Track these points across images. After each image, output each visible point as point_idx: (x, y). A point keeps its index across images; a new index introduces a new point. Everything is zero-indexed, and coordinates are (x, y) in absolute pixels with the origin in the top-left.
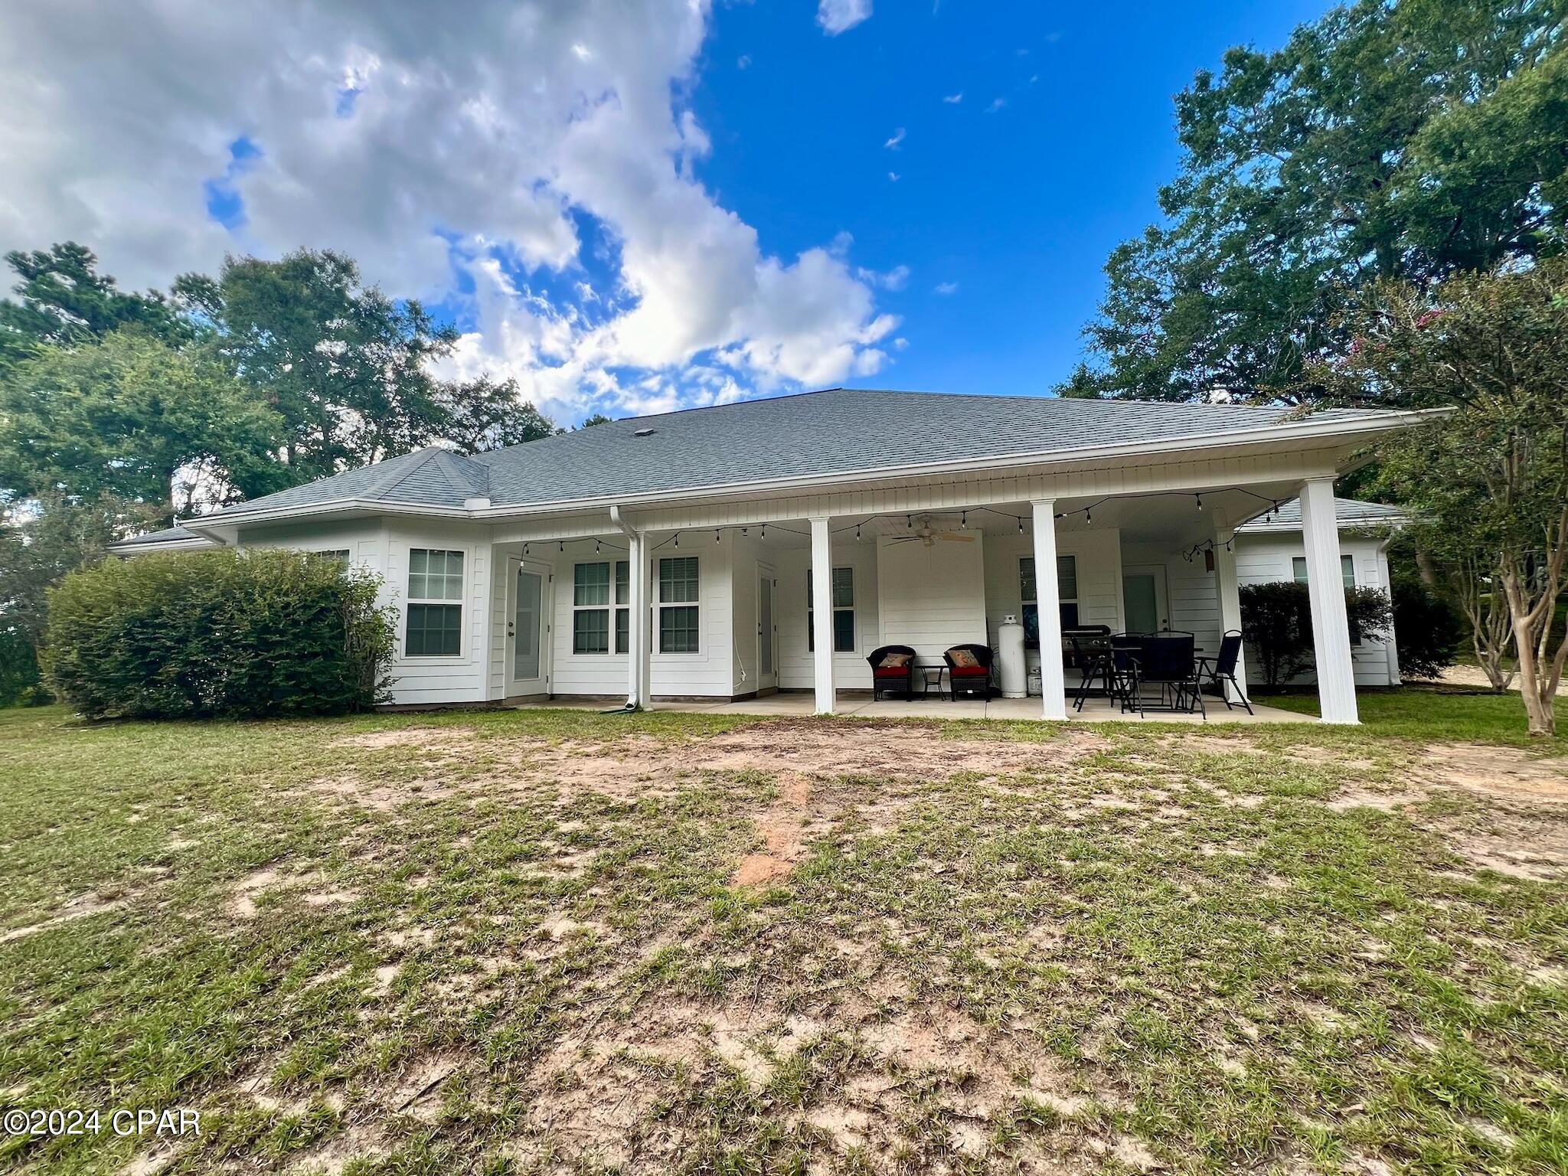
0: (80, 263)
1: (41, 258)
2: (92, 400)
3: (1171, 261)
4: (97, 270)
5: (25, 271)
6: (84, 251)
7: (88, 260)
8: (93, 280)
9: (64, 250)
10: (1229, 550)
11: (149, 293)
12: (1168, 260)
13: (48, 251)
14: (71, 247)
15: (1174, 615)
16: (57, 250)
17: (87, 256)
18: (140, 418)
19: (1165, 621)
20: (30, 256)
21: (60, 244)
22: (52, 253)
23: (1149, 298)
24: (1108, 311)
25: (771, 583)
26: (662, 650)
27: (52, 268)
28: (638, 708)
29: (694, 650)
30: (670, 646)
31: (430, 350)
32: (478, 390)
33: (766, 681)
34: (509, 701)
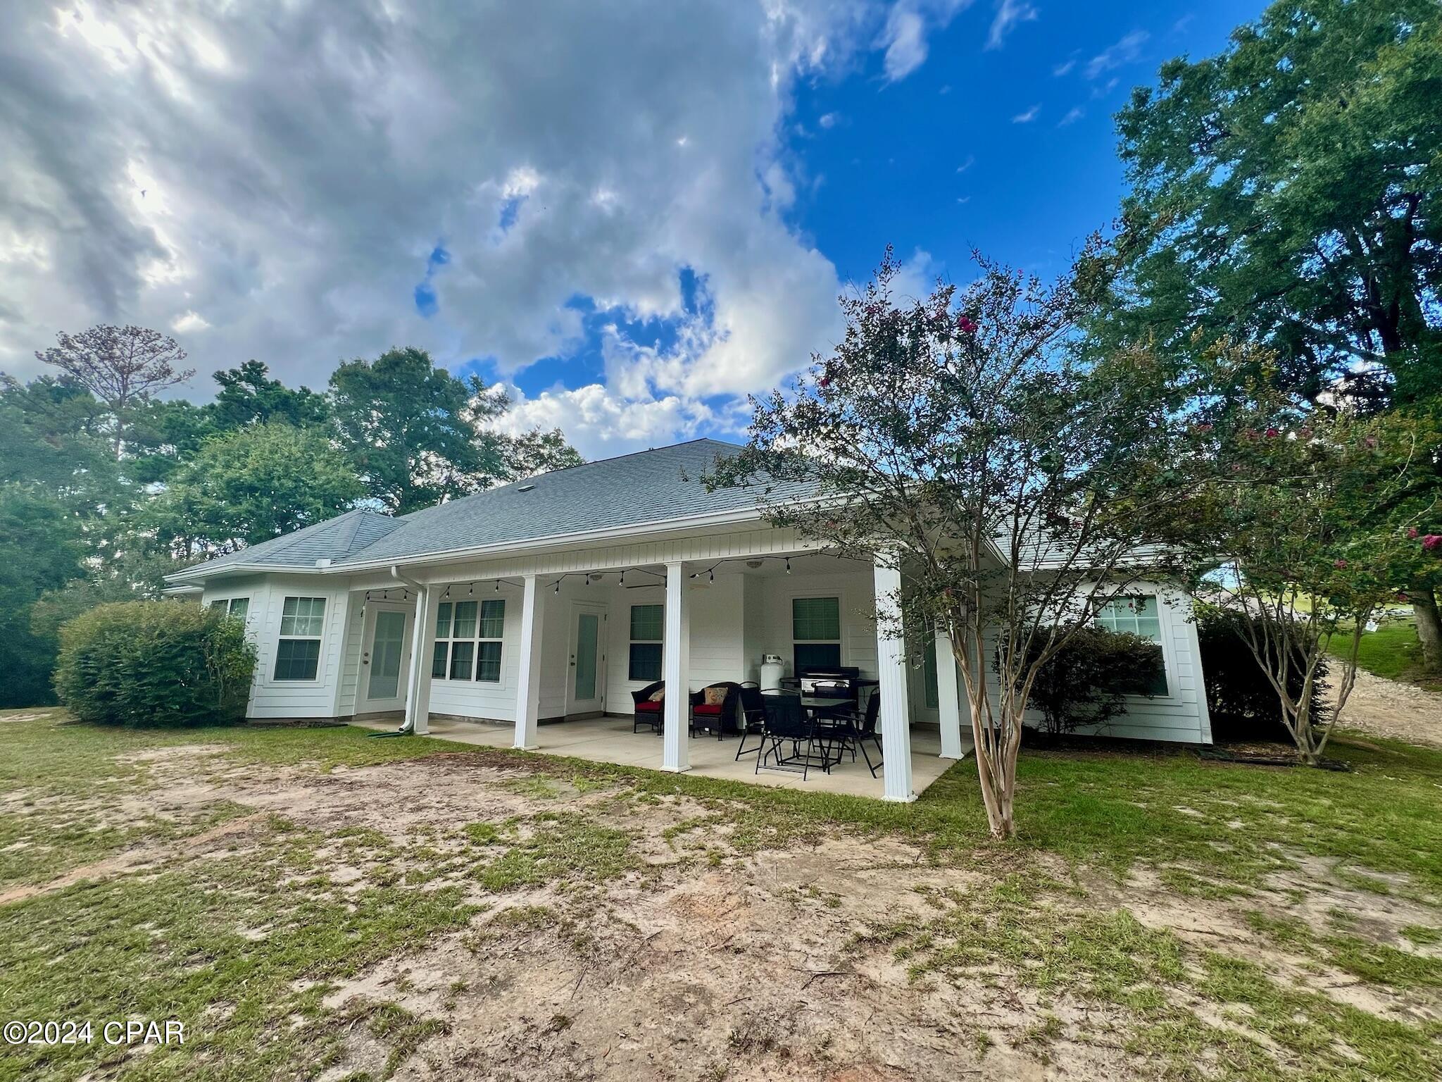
0: (259, 372)
1: (234, 373)
2: (230, 474)
4: (269, 376)
5: (224, 382)
6: (261, 366)
7: (264, 370)
8: (267, 384)
9: (248, 366)
13: (239, 368)
14: (252, 363)
16: (244, 367)
17: (263, 368)
18: (257, 484)
20: (227, 373)
21: (246, 362)
22: (241, 369)
25: (601, 618)
26: (478, 678)
27: (241, 379)
28: (410, 731)
29: (497, 679)
30: (485, 675)
31: (489, 412)
32: (529, 440)
33: (584, 706)
34: (360, 717)
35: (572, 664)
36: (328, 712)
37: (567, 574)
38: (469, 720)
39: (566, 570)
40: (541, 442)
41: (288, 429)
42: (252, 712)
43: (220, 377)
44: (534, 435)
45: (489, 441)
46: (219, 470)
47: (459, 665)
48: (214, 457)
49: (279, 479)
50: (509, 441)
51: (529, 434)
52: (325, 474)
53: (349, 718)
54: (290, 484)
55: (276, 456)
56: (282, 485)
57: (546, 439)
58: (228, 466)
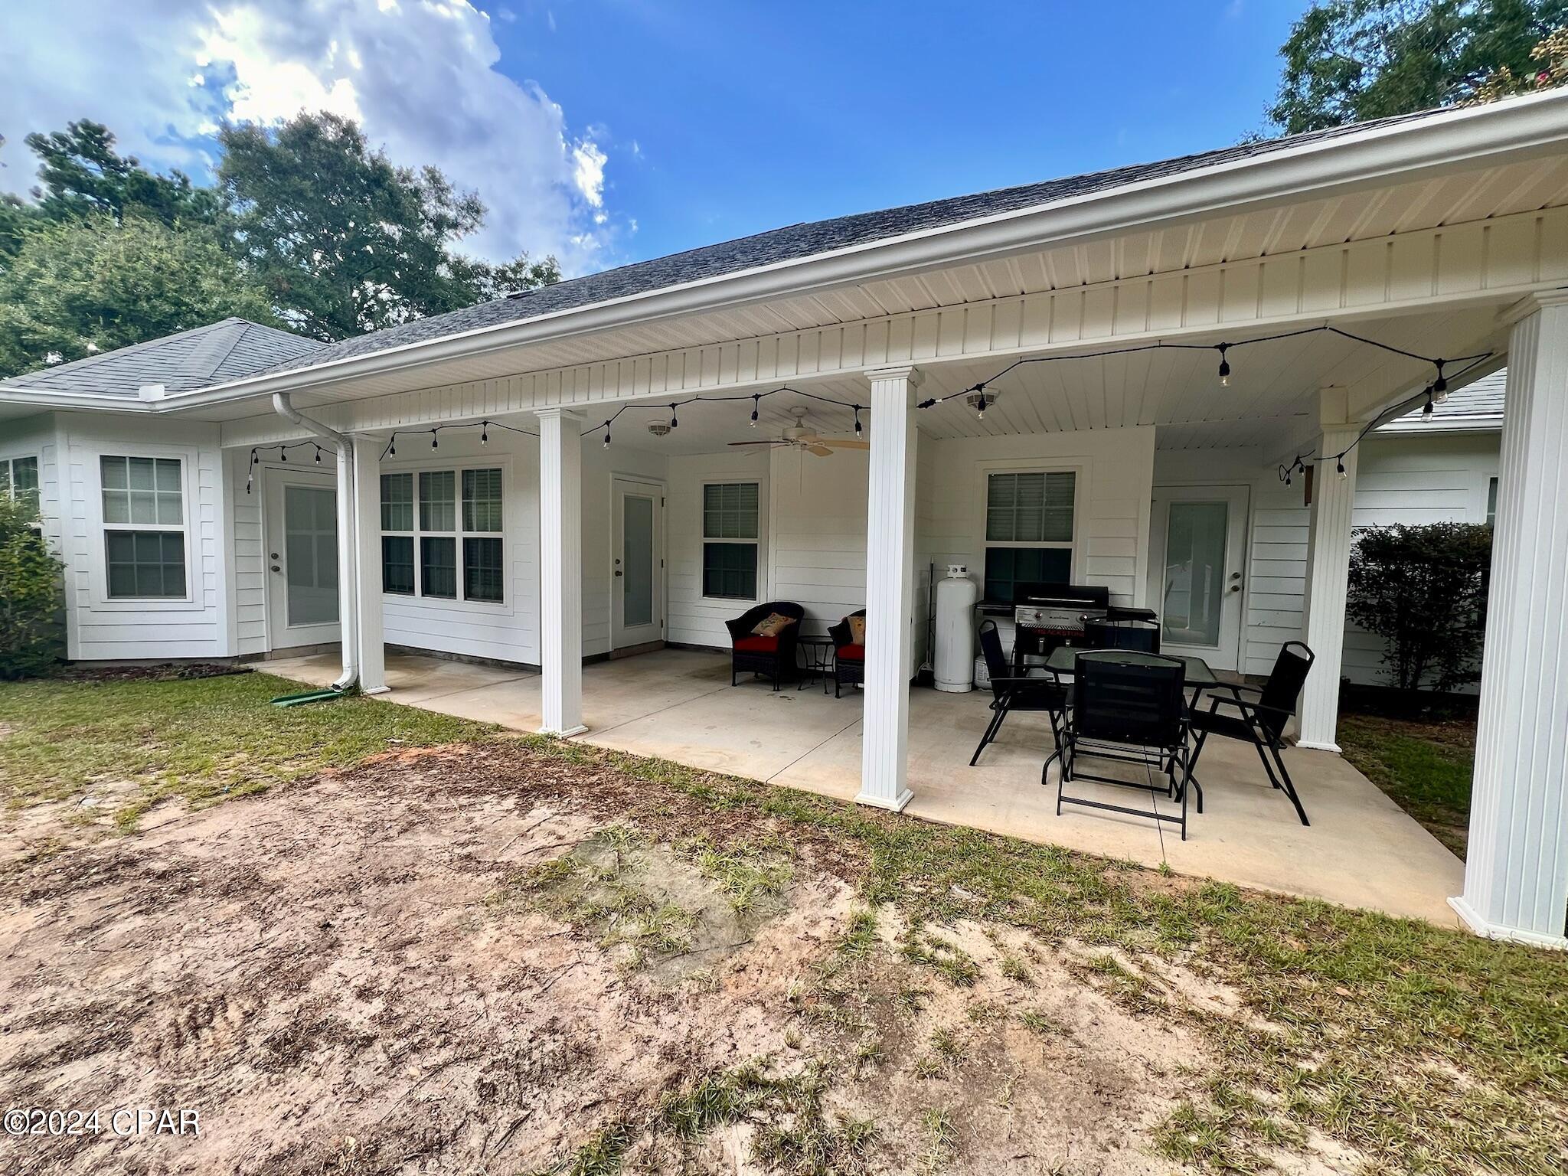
0: (100, 142)
1: (62, 140)
2: (70, 288)
3: (1390, 29)
4: (118, 150)
5: (48, 153)
6: (101, 130)
7: (107, 139)
8: (116, 162)
9: (80, 129)
10: (1341, 469)
11: (172, 174)
12: (1385, 27)
13: (66, 132)
14: (86, 125)
15: (1254, 568)
16: (74, 129)
17: (105, 135)
18: (116, 306)
19: (1236, 576)
20: (48, 137)
21: (75, 122)
22: (69, 133)
23: (1344, 87)
24: (1279, 117)
25: (656, 503)
26: (468, 595)
27: (74, 150)
28: (354, 690)
29: (498, 597)
30: (478, 589)
31: (455, 225)
32: (514, 271)
33: (639, 634)
34: (276, 655)
35: (618, 574)
36: (219, 648)
37: (627, 405)
38: (459, 658)
39: (626, 395)
40: (530, 276)
41: (155, 227)
42: (78, 651)
43: (38, 143)
44: (520, 265)
45: (462, 272)
46: (49, 281)
47: (435, 575)
48: (42, 263)
49: (149, 299)
50: (487, 273)
51: (513, 265)
52: (218, 293)
53: (259, 657)
54: (168, 308)
55: (138, 265)
56: (153, 307)
57: (537, 272)
58: (63, 275)
